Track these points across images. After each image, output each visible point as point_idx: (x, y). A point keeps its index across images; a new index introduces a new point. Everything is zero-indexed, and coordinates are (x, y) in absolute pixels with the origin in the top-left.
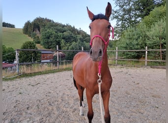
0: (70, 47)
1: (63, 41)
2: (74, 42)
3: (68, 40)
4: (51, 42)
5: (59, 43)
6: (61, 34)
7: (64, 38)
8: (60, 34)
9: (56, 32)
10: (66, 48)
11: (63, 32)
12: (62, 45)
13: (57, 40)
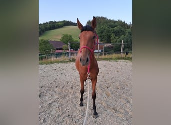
0: (118, 40)
1: (113, 35)
2: (123, 36)
3: (118, 34)
4: (104, 36)
5: (109, 37)
6: (113, 29)
7: (114, 33)
8: (111, 29)
9: (109, 28)
10: (115, 40)
11: (114, 28)
12: (112, 38)
13: (109, 34)
